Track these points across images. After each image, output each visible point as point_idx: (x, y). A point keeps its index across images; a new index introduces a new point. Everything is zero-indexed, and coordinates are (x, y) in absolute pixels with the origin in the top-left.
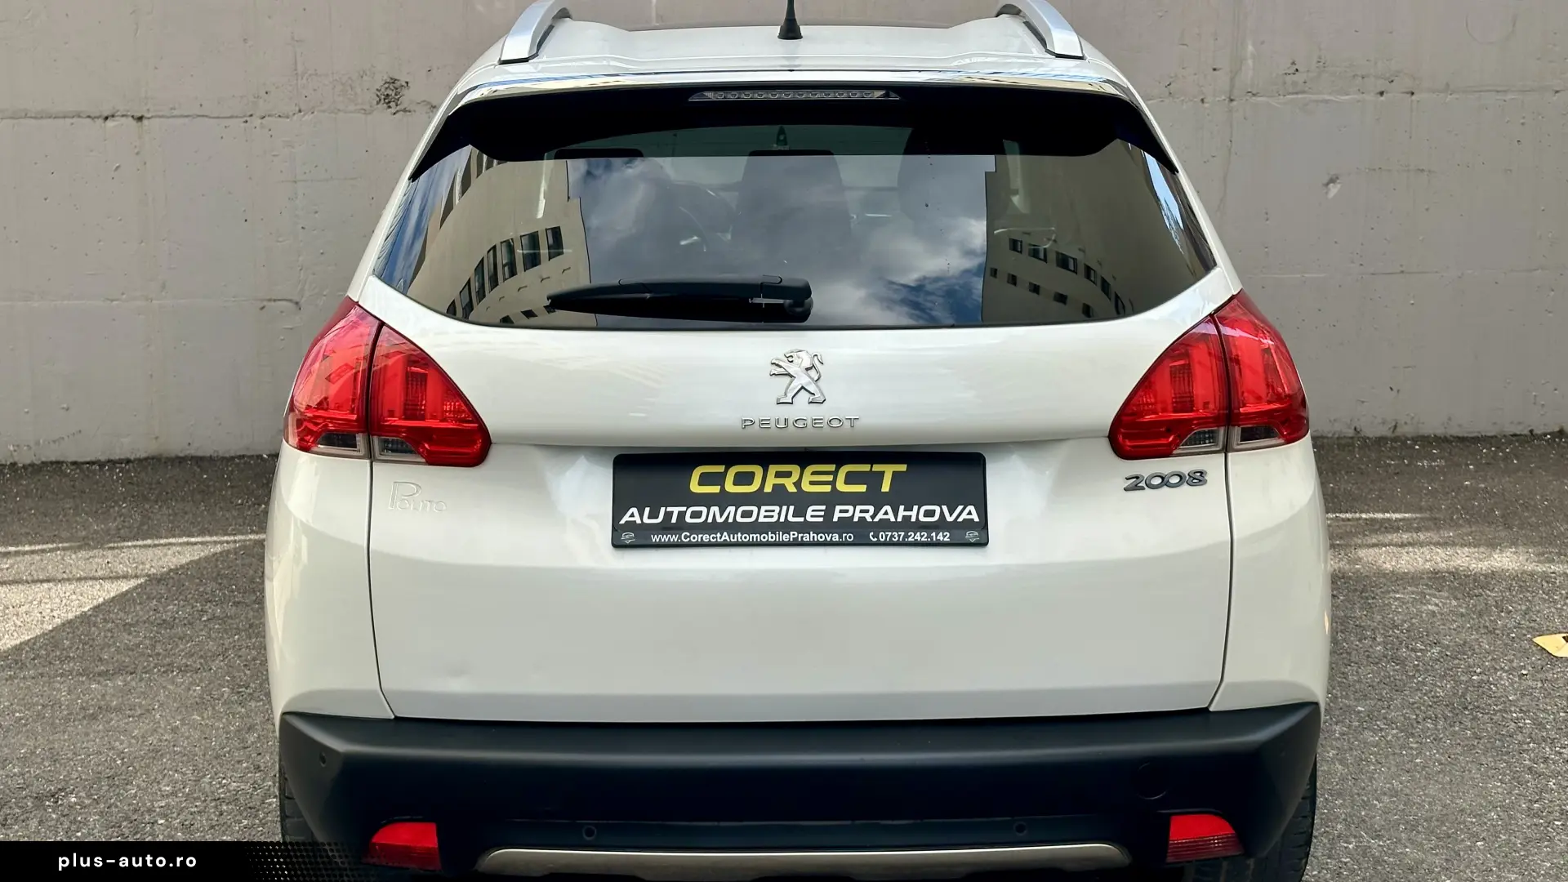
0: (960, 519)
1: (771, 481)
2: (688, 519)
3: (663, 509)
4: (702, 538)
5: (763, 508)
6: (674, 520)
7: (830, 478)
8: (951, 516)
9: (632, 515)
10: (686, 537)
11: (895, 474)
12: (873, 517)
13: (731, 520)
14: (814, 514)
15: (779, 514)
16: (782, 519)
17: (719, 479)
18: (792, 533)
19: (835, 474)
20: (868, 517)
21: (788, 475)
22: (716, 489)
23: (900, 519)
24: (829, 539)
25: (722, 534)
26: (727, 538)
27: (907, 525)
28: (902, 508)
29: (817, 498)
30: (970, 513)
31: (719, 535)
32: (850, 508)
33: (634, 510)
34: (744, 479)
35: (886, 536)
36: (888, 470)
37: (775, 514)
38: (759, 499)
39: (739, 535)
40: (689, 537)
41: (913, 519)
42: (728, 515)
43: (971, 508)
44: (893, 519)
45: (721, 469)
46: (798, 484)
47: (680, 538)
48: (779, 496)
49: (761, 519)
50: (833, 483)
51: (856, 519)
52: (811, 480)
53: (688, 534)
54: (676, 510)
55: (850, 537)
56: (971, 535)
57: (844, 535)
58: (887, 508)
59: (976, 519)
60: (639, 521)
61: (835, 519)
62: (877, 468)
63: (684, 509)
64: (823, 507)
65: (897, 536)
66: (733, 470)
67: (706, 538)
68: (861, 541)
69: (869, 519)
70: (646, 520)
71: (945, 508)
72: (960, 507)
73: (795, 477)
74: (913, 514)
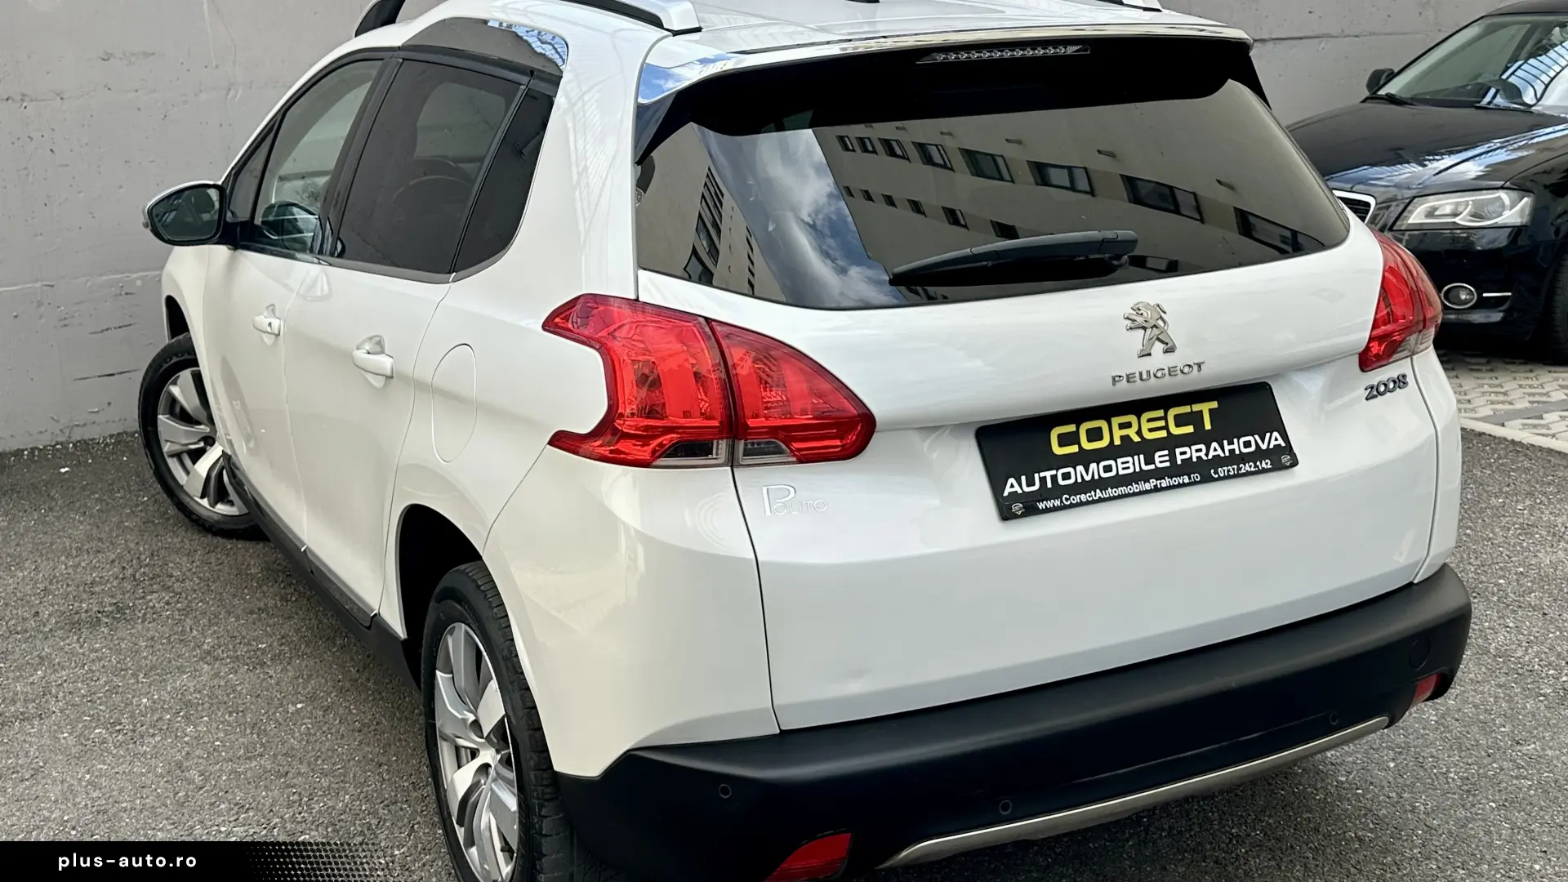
0: (1271, 446)
1: (1118, 434)
2: (1061, 482)
3: (1036, 475)
4: (1080, 498)
5: (1120, 461)
6: (1049, 485)
7: (1162, 423)
8: (1263, 443)
9: (1012, 486)
10: (1067, 500)
11: (1211, 411)
12: (1207, 455)
13: (1096, 477)
14: (1161, 459)
15: (1134, 464)
16: (1138, 470)
17: (1072, 439)
18: (1151, 481)
19: (1165, 418)
20: (1202, 454)
21: (1128, 425)
22: (1074, 449)
23: (1227, 454)
24: (1181, 482)
25: (1095, 492)
26: (1101, 495)
27: (1235, 459)
28: (1225, 442)
29: (1159, 444)
30: (1275, 439)
31: (1093, 493)
32: (1186, 449)
33: (1012, 480)
34: (1095, 435)
35: (1224, 471)
36: (1205, 408)
37: (1130, 465)
38: (1112, 452)
39: (1110, 490)
40: (1069, 499)
41: (1237, 452)
42: (1093, 473)
43: (1276, 434)
44: (1222, 455)
45: (1072, 428)
46: (1139, 433)
47: (1062, 502)
48: (1127, 448)
49: (1121, 472)
50: (1166, 428)
51: (1194, 460)
52: (1147, 427)
53: (1068, 497)
54: (1048, 474)
55: (1197, 477)
56: (1285, 459)
57: (1192, 476)
58: (1214, 445)
59: (1283, 444)
60: (1020, 491)
61: (1179, 462)
62: (1196, 407)
63: (1054, 472)
64: (1166, 452)
65: (1233, 470)
66: (1084, 427)
67: (1083, 497)
68: (1207, 479)
69: (1205, 458)
70: (1027, 489)
71: (1257, 437)
72: (1268, 435)
73: (1135, 427)
74: (1235, 446)
